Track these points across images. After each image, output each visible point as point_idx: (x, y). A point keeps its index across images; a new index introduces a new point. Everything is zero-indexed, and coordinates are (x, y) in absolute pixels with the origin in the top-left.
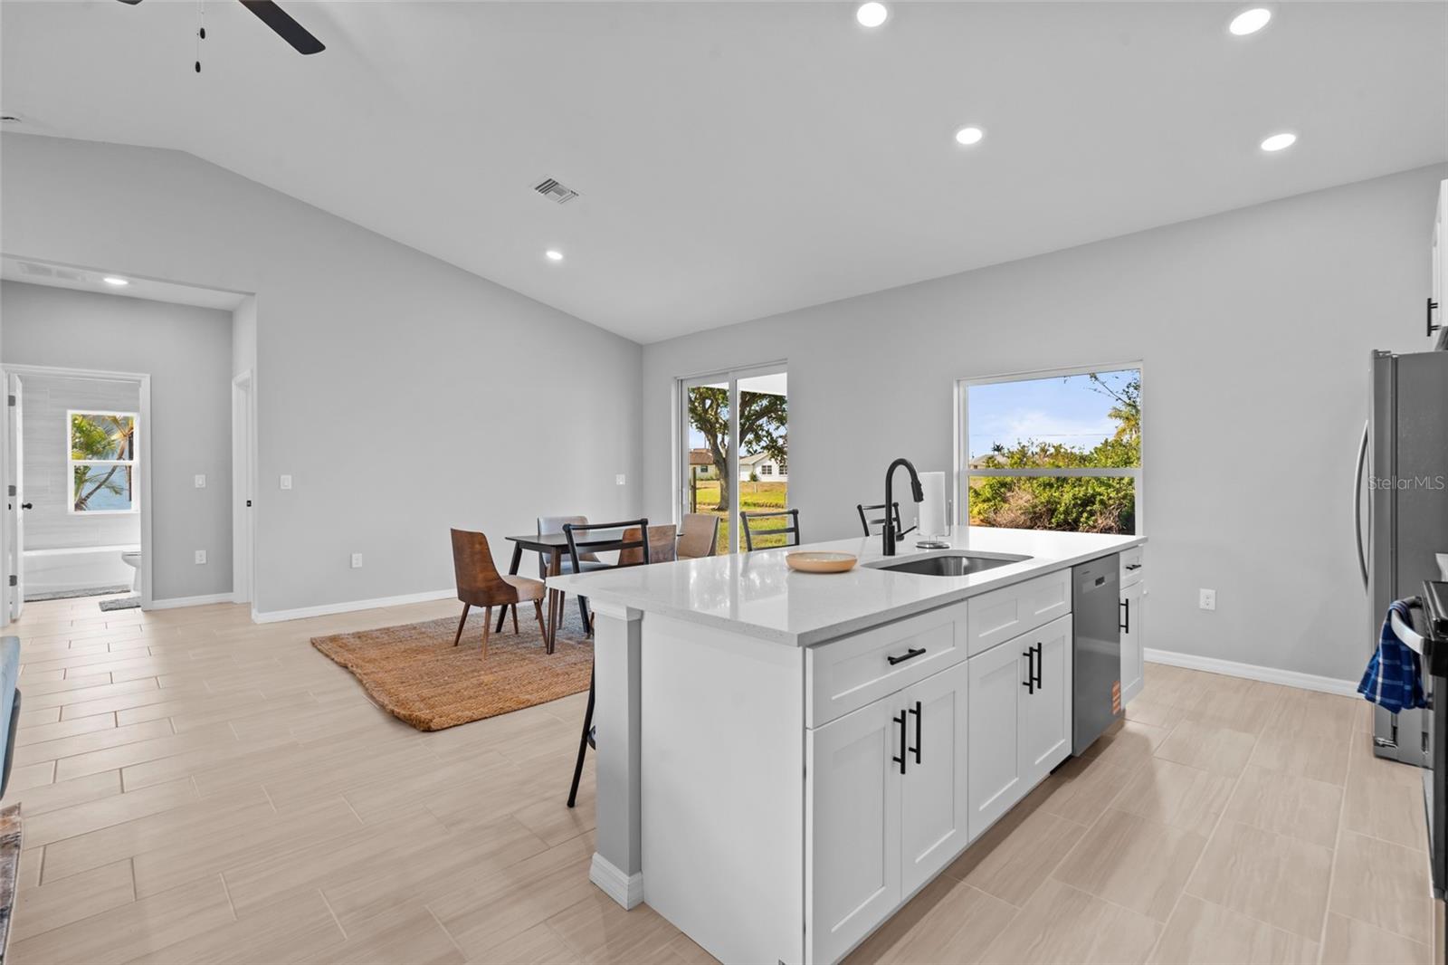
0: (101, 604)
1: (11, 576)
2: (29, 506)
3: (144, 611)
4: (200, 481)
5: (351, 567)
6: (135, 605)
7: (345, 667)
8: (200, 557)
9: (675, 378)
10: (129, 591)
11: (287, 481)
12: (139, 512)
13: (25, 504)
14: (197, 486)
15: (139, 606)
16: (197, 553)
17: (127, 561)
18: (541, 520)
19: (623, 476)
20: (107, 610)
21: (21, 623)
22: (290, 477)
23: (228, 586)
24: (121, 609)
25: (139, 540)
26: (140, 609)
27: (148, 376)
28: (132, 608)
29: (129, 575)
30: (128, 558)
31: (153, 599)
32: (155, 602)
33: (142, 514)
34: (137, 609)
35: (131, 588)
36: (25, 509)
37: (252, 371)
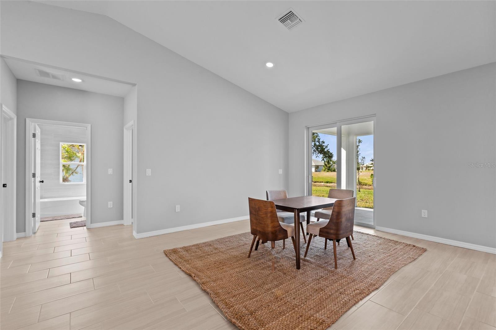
0: (71, 224)
1: (33, 213)
2: (42, 182)
3: (87, 229)
4: (110, 171)
5: (175, 211)
6: (84, 225)
7: (190, 275)
8: (110, 204)
9: (306, 126)
10: (81, 217)
11: (149, 172)
12: (86, 183)
13: (41, 181)
14: (109, 174)
15: (85, 226)
16: (109, 203)
17: (81, 204)
18: (268, 192)
19: (281, 170)
20: (72, 228)
21: (37, 234)
22: (150, 170)
23: (122, 218)
24: (78, 227)
25: (86, 195)
26: (85, 228)
27: (90, 125)
28: (83, 226)
29: (82, 210)
30: (81, 203)
31: (91, 224)
32: (92, 224)
33: (87, 184)
34: (84, 227)
35: (83, 215)
36: (41, 183)
37: (134, 121)
